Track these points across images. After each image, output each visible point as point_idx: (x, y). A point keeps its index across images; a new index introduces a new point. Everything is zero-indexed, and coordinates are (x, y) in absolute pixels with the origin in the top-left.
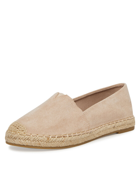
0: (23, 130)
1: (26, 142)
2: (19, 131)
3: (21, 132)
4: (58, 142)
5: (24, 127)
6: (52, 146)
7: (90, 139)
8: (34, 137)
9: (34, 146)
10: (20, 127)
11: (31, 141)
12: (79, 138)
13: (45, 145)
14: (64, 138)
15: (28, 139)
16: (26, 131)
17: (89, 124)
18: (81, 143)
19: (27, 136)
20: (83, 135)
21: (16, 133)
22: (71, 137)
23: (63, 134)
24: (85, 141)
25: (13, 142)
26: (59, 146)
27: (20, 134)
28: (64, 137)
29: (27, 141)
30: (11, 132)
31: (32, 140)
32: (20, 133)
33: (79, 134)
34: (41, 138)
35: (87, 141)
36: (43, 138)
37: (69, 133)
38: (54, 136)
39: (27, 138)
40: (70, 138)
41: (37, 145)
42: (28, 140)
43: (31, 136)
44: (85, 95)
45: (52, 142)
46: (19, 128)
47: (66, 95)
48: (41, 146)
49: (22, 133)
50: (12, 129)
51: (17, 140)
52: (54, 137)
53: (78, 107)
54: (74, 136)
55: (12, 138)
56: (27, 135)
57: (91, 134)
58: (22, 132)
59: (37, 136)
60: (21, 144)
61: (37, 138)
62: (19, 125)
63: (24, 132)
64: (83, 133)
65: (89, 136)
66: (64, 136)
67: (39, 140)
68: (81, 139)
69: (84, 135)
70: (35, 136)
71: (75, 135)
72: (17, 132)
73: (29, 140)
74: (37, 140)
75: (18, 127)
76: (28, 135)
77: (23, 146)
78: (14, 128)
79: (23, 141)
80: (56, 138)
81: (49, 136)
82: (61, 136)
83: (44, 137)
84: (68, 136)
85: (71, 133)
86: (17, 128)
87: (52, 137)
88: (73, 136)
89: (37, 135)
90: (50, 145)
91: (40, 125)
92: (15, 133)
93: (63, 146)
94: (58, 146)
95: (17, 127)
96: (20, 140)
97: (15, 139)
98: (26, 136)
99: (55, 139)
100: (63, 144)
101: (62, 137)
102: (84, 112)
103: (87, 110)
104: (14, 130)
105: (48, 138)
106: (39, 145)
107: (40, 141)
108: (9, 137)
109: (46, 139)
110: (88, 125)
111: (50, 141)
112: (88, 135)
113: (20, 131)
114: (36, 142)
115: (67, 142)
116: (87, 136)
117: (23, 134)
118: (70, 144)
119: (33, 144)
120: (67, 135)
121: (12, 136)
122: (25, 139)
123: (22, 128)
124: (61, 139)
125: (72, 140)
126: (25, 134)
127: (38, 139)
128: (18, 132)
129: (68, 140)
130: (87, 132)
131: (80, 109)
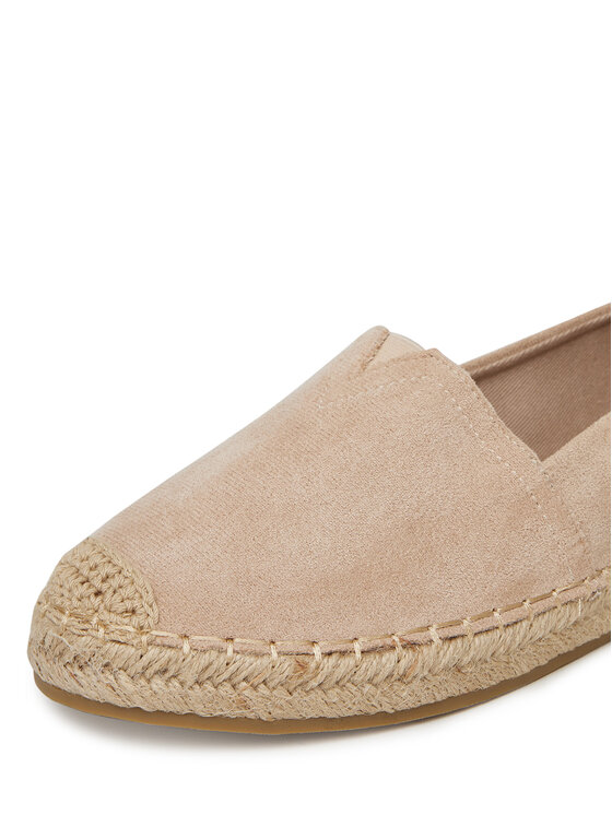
0: (128, 604)
1: (147, 693)
2: (106, 616)
3: (119, 618)
4: (370, 681)
5: (140, 581)
6: (329, 713)
7: (589, 638)
8: (204, 659)
9: (202, 714)
10: (114, 583)
11: (182, 683)
12: (513, 640)
13: (281, 708)
14: (408, 657)
15: (166, 671)
16: (154, 614)
17: (581, 541)
18: (526, 670)
19: (157, 650)
20: (542, 621)
21: (86, 626)
22: (459, 641)
23: (402, 629)
24: (555, 655)
25: (70, 686)
26: (380, 709)
27: (113, 637)
28: (411, 645)
29: (158, 683)
30: (58, 614)
31: (189, 676)
32: (113, 627)
33: (514, 615)
34: (249, 664)
35: (569, 652)
36: (265, 661)
37: (448, 618)
38: (342, 647)
39: (156, 667)
40: (451, 652)
41: (227, 713)
42: (167, 675)
43: (186, 648)
44: (562, 327)
45: (325, 687)
46: (108, 595)
47: (433, 354)
48: (251, 716)
49: (124, 633)
50: (67, 594)
51: (94, 678)
52: (343, 653)
53: (509, 434)
54: (483, 637)
55: (61, 654)
56: (158, 641)
57: (594, 607)
58: (126, 620)
59: (221, 651)
60: (122, 705)
61: (222, 659)
62: (109, 569)
63: (135, 620)
64: (540, 606)
65: (586, 618)
66: (407, 638)
67: (235, 681)
68: (530, 650)
69: (551, 617)
70: (214, 654)
71: (487, 623)
72: (95, 620)
73: (174, 676)
74: (226, 676)
75: (104, 587)
76: (166, 642)
77: (135, 714)
78: (77, 593)
79: (129, 686)
80: (358, 655)
81: (304, 649)
82: (388, 641)
83: (275, 655)
84: (437, 640)
85: (458, 617)
86: (98, 594)
87: (330, 654)
88: (470, 637)
89: (224, 645)
90: (312, 706)
91: (248, 571)
92: (77, 626)
93: (402, 706)
94: (373, 711)
95: (97, 583)
96: (114, 674)
97: (81, 667)
98: (153, 652)
99: (347, 663)
100: (406, 698)
101: (399, 649)
102: (550, 461)
103: (570, 446)
104: (75, 603)
105: (300, 658)
106: (237, 713)
107: (244, 684)
108: (47, 645)
109: (288, 666)
110: (579, 550)
111: (314, 683)
112: (578, 612)
113: (113, 617)
114: (222, 691)
115: (430, 677)
116: (573, 620)
117: (129, 637)
118: (455, 689)
119: (199, 702)
120: (432, 631)
121: (60, 647)
122: (145, 668)
123: (129, 591)
124: (389, 659)
125: (466, 659)
126: (144, 638)
127: (232, 668)
128: (102, 623)
129: (441, 666)
130: (571, 595)
131: (524, 447)
